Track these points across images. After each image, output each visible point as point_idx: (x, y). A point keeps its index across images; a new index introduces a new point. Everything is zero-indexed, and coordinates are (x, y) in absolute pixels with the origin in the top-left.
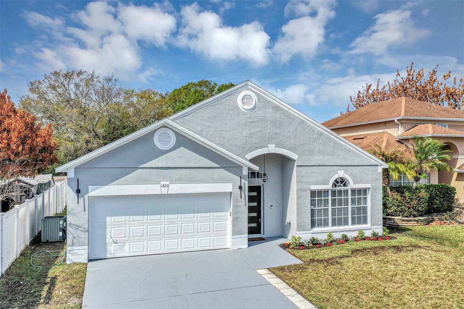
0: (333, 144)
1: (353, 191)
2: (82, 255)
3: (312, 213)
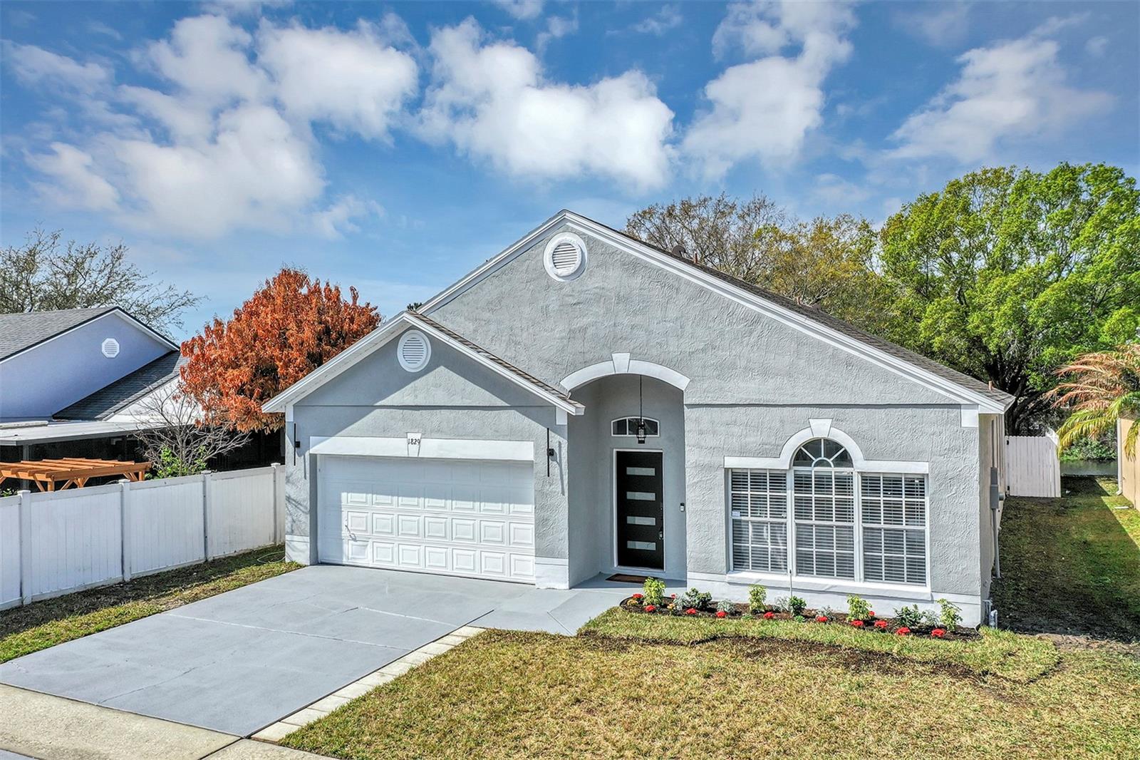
0: (794, 345)
1: (870, 483)
3: (737, 531)
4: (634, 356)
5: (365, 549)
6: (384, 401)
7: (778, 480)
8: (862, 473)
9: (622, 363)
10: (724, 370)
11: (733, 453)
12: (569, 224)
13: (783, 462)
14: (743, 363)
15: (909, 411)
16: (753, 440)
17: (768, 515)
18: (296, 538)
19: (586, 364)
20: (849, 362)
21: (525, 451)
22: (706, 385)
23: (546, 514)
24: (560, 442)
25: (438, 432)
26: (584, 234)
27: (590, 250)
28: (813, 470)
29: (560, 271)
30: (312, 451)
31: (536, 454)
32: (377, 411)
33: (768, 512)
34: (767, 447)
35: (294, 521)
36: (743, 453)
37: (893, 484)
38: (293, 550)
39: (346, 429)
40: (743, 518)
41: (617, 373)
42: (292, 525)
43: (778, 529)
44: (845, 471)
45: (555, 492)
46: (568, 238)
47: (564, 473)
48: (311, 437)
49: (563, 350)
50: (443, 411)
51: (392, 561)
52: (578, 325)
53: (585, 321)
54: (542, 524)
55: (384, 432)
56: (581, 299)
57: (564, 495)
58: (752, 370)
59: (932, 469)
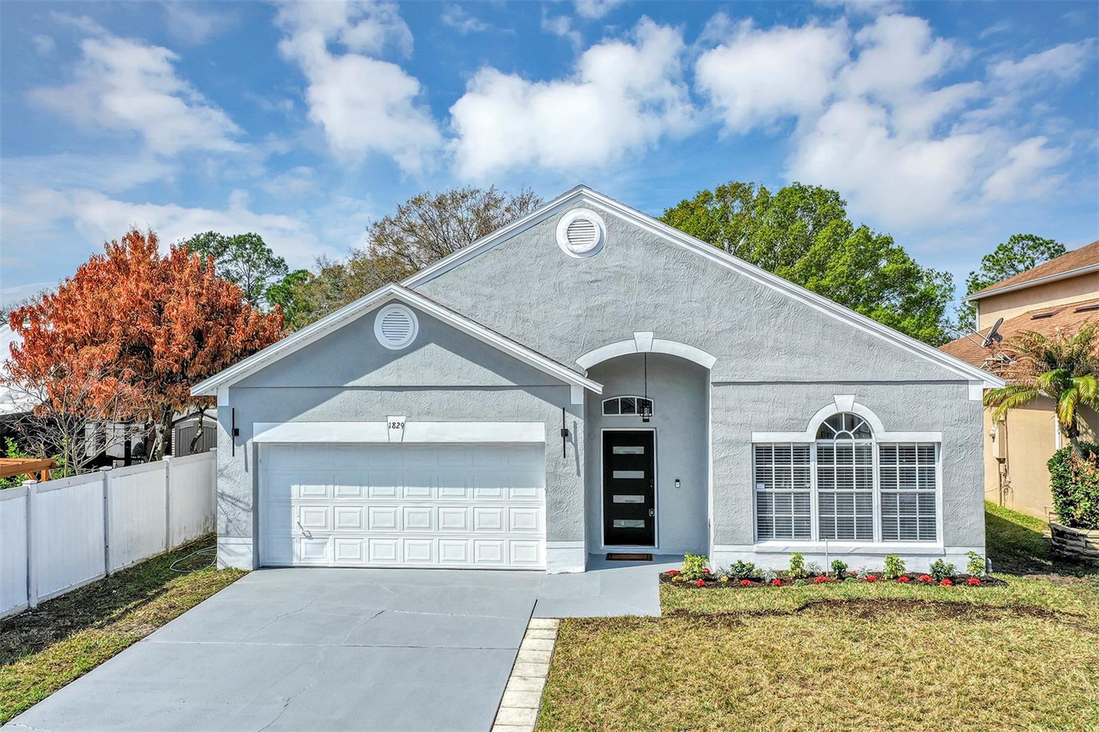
0: (819, 327)
1: (888, 452)
2: (243, 555)
3: (762, 501)
4: (659, 334)
5: (323, 547)
6: (357, 381)
7: (801, 452)
8: (880, 443)
9: (644, 342)
10: (752, 349)
11: (759, 429)
12: (585, 200)
13: (809, 436)
14: (771, 343)
15: (925, 387)
16: (781, 415)
17: (793, 486)
18: (232, 540)
19: (605, 342)
20: (871, 343)
21: (535, 432)
22: (732, 364)
23: (559, 497)
24: (575, 422)
25: (427, 415)
26: (602, 211)
27: (609, 229)
28: (835, 443)
29: (576, 248)
30: (255, 439)
31: (547, 435)
32: (347, 393)
33: (793, 483)
34: (794, 422)
35: (229, 521)
36: (770, 428)
37: (908, 452)
38: (229, 555)
39: (306, 413)
40: (768, 490)
41: (639, 351)
42: (227, 526)
43: (802, 499)
44: (864, 442)
45: (569, 473)
46: (585, 214)
47: (580, 454)
48: (254, 423)
49: (578, 329)
50: (433, 392)
51: (360, 559)
52: (596, 303)
53: (605, 299)
54: (555, 507)
55: (357, 415)
56: (599, 277)
57: (579, 476)
58: (779, 349)
59: (944, 438)
